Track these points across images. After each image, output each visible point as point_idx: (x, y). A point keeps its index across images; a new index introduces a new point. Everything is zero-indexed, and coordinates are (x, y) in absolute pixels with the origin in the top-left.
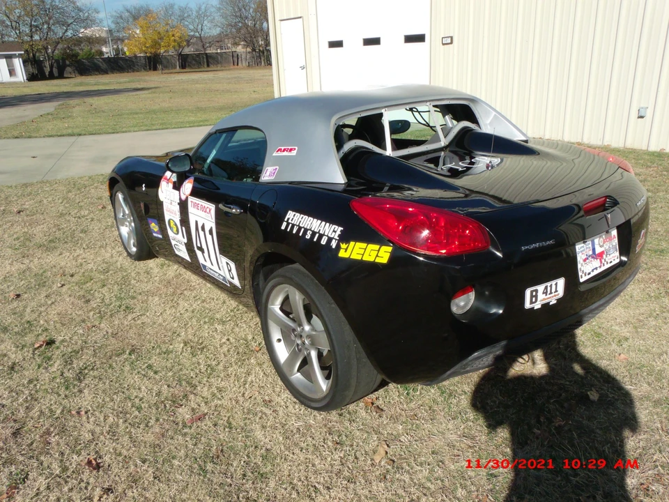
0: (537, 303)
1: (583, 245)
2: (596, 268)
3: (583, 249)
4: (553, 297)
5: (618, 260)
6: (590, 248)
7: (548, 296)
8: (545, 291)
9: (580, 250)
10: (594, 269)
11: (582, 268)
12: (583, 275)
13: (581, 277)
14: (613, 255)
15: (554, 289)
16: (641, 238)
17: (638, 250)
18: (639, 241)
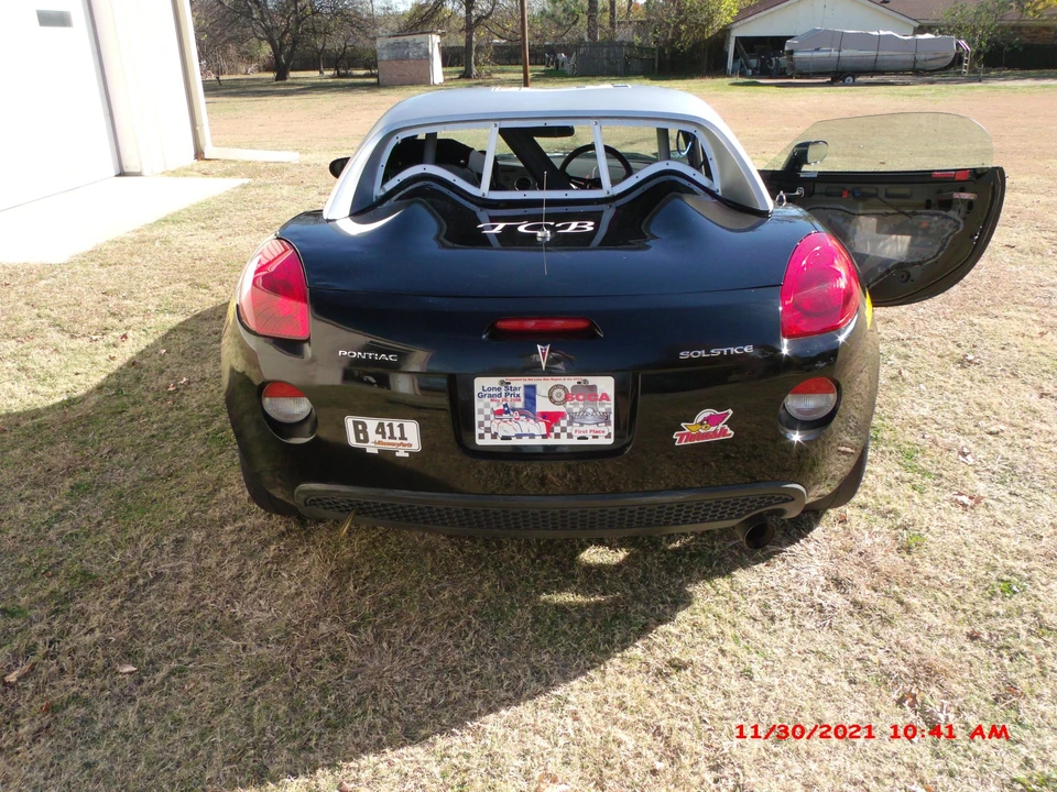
0: (369, 444)
1: (497, 386)
2: (532, 436)
3: (497, 392)
4: (399, 445)
5: (610, 441)
6: (518, 395)
7: (387, 440)
8: (380, 430)
9: (487, 392)
10: (526, 435)
11: (487, 424)
12: (488, 436)
13: (481, 437)
14: (594, 427)
15: (397, 433)
16: (701, 423)
17: (680, 441)
18: (683, 425)
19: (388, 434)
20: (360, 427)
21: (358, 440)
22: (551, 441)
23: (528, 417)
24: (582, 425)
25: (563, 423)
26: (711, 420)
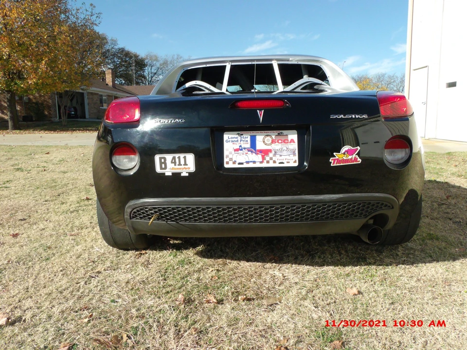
0: (167, 170)
1: (237, 136)
2: (254, 162)
3: (236, 140)
4: (183, 169)
5: (296, 164)
6: (247, 141)
7: (177, 167)
8: (173, 161)
9: (231, 140)
10: (251, 162)
11: (230, 156)
12: (231, 163)
13: (227, 163)
14: (288, 157)
15: (182, 162)
16: (344, 154)
17: (334, 164)
18: (334, 154)
19: (177, 163)
20: (163, 160)
21: (161, 168)
22: (265, 165)
23: (252, 152)
24: (281, 156)
25: (271, 155)
26: (349, 152)
